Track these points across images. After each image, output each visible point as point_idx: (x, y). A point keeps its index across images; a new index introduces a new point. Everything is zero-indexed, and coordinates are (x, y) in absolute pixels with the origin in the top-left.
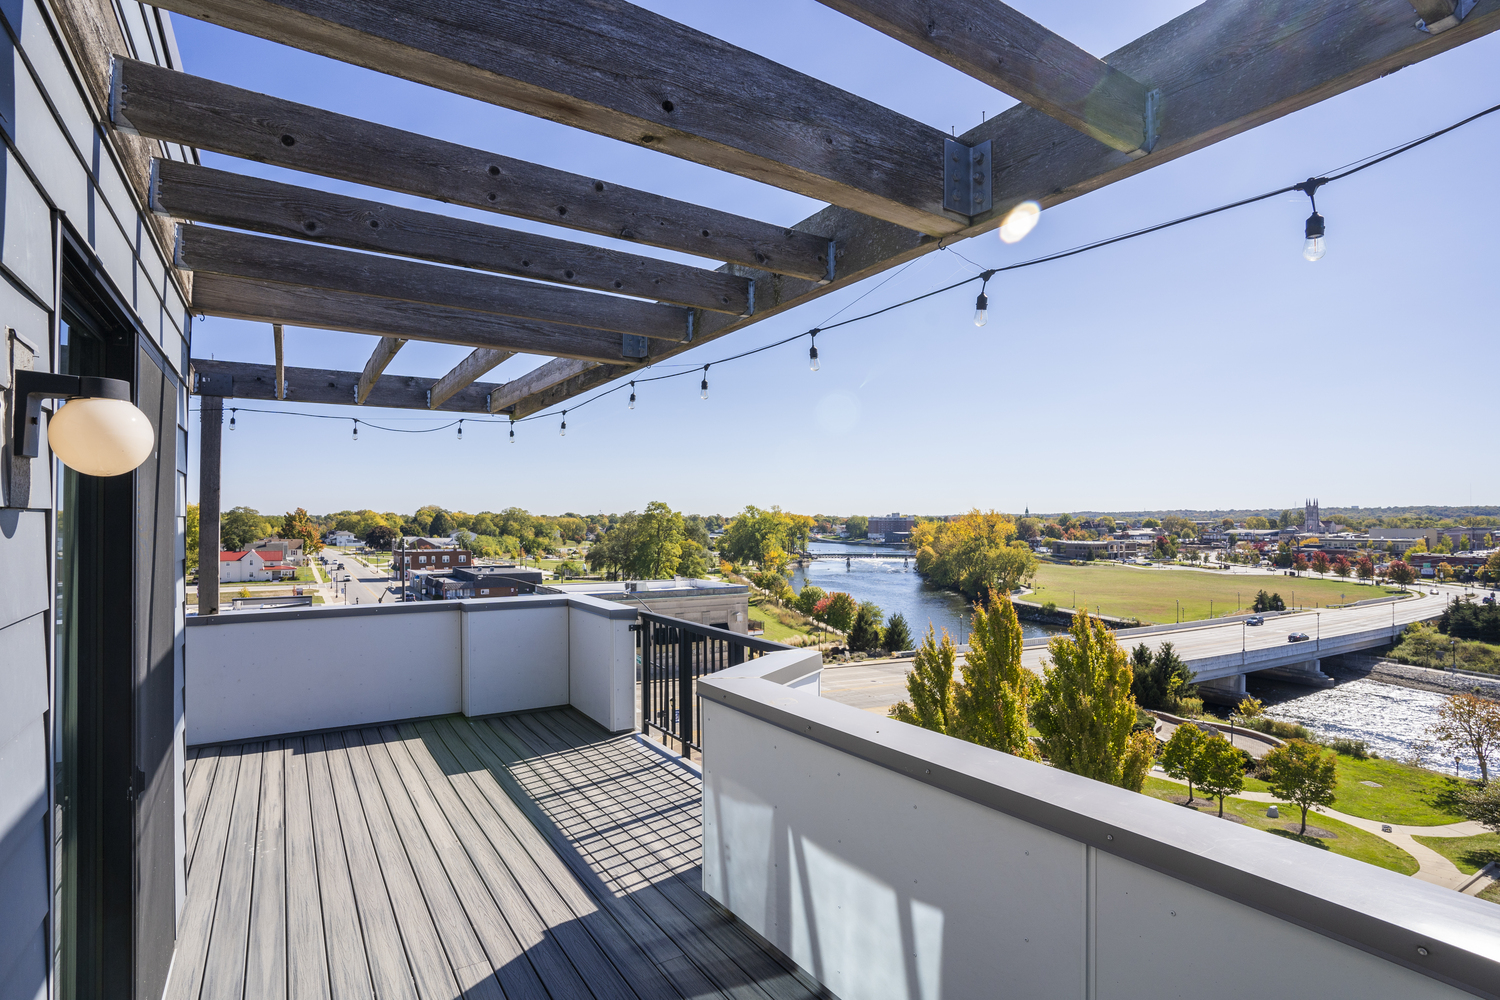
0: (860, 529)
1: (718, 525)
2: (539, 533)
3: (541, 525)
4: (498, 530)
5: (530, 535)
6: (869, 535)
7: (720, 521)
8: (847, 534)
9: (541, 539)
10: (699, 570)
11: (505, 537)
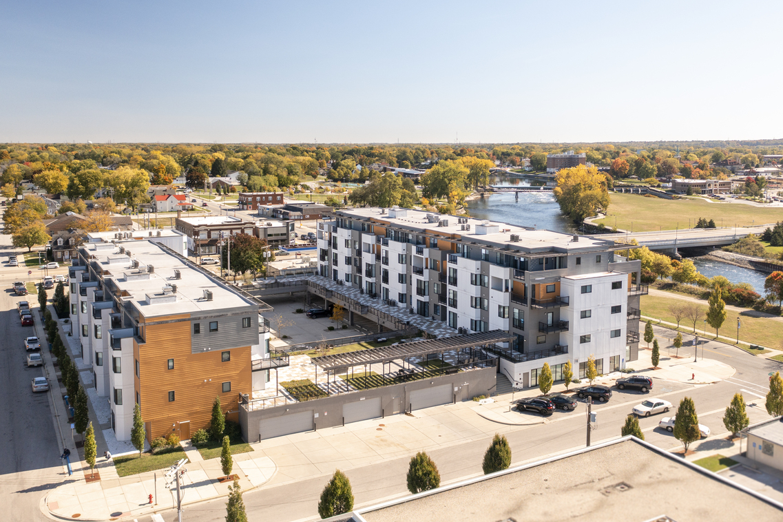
0: (541, 164)
1: (424, 158)
2: (290, 172)
3: (291, 166)
4: (262, 171)
5: (285, 174)
6: (548, 169)
7: (426, 154)
8: (531, 168)
9: (292, 177)
10: (409, 205)
11: (268, 175)
